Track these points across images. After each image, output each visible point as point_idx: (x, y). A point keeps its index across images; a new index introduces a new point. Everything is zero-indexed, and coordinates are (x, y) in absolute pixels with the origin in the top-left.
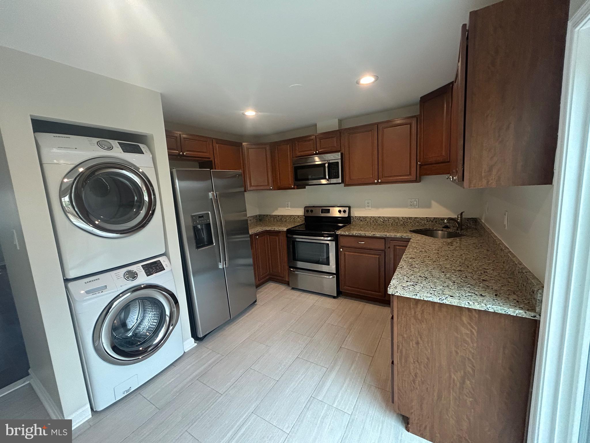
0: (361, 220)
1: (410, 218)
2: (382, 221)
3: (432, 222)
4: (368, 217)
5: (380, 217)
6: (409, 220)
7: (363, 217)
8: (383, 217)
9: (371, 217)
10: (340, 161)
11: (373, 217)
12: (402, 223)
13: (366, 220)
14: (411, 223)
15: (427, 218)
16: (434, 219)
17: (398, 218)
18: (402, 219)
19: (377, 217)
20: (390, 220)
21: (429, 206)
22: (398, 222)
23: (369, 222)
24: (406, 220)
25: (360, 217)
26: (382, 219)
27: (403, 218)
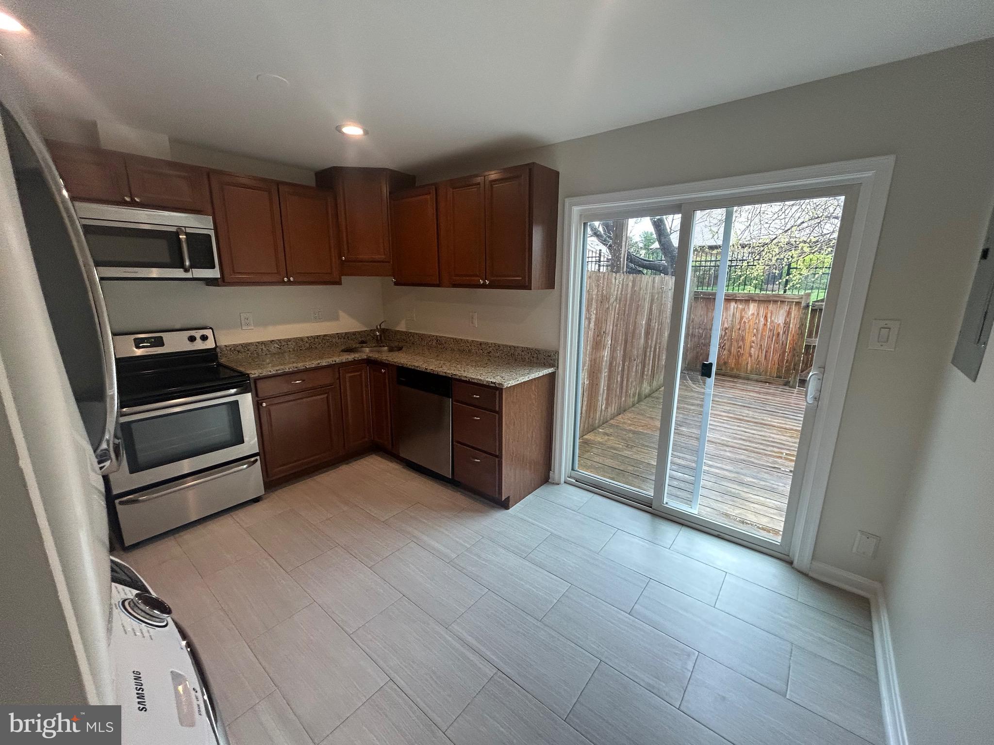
0: (239, 352)
1: (318, 337)
2: (278, 348)
3: (344, 338)
4: (251, 343)
5: (273, 341)
6: (316, 340)
7: (241, 345)
8: (279, 340)
9: (258, 343)
10: (212, 233)
11: (261, 342)
12: (307, 345)
13: (248, 350)
14: (320, 343)
15: (337, 334)
16: (346, 335)
17: (302, 339)
18: (307, 339)
19: (269, 341)
20: (290, 343)
21: (337, 318)
22: (303, 346)
23: (255, 352)
24: (312, 340)
25: (236, 346)
26: (277, 343)
27: (308, 337)
